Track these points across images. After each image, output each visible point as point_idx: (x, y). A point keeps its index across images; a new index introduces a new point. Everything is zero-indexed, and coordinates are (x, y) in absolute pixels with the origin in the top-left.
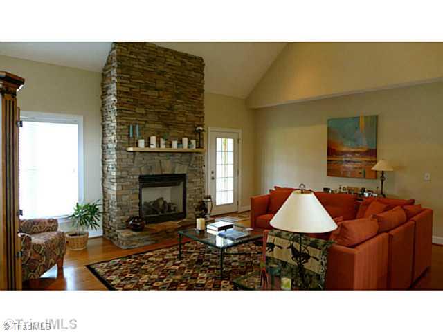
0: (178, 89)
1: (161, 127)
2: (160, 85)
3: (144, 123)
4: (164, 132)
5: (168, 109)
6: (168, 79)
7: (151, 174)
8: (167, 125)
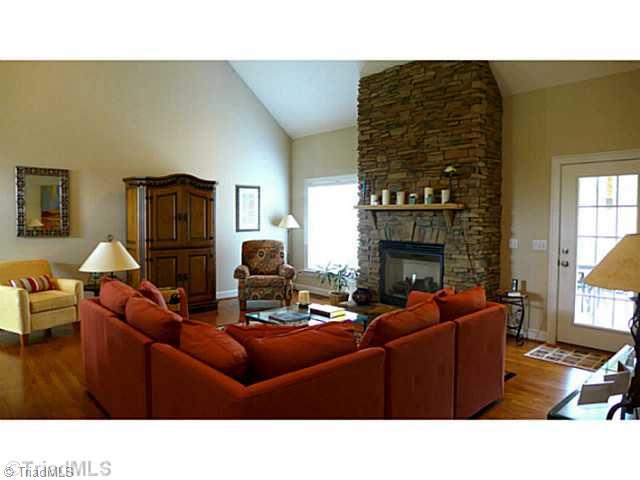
0: (429, 114)
1: (404, 175)
2: (405, 117)
3: (384, 174)
4: (410, 183)
5: (415, 147)
6: (414, 106)
7: (393, 239)
8: (414, 172)
